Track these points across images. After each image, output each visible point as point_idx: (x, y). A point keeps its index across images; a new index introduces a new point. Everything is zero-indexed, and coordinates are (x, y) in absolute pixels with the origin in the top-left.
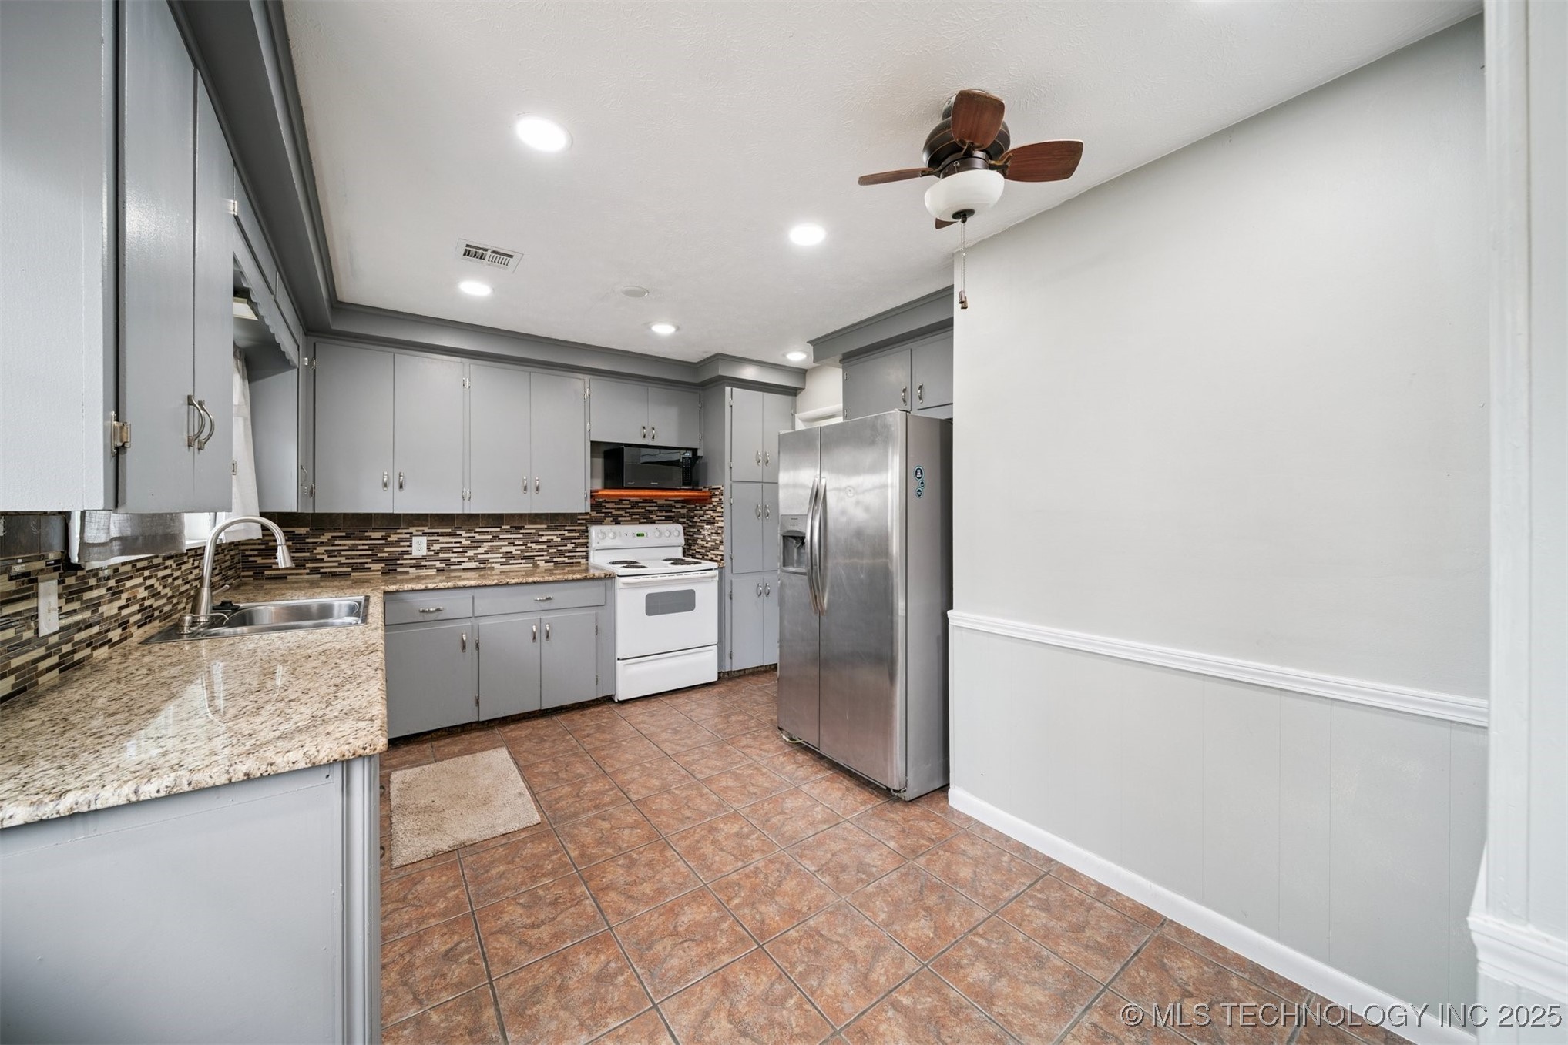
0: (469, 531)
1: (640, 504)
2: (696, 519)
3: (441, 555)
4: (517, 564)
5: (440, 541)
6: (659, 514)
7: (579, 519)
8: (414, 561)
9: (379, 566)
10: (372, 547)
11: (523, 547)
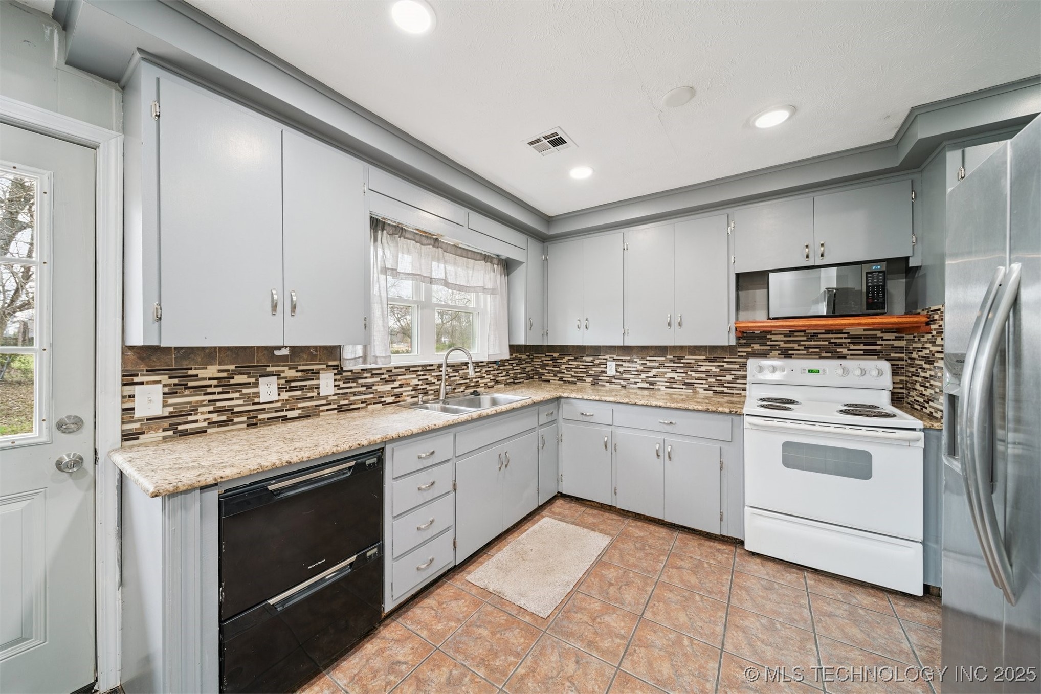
0: (642, 359)
1: (820, 336)
2: (914, 355)
3: (625, 376)
4: (678, 388)
5: (624, 365)
6: (852, 347)
7: (739, 352)
8: (608, 378)
9: (589, 379)
10: (587, 367)
11: (684, 375)
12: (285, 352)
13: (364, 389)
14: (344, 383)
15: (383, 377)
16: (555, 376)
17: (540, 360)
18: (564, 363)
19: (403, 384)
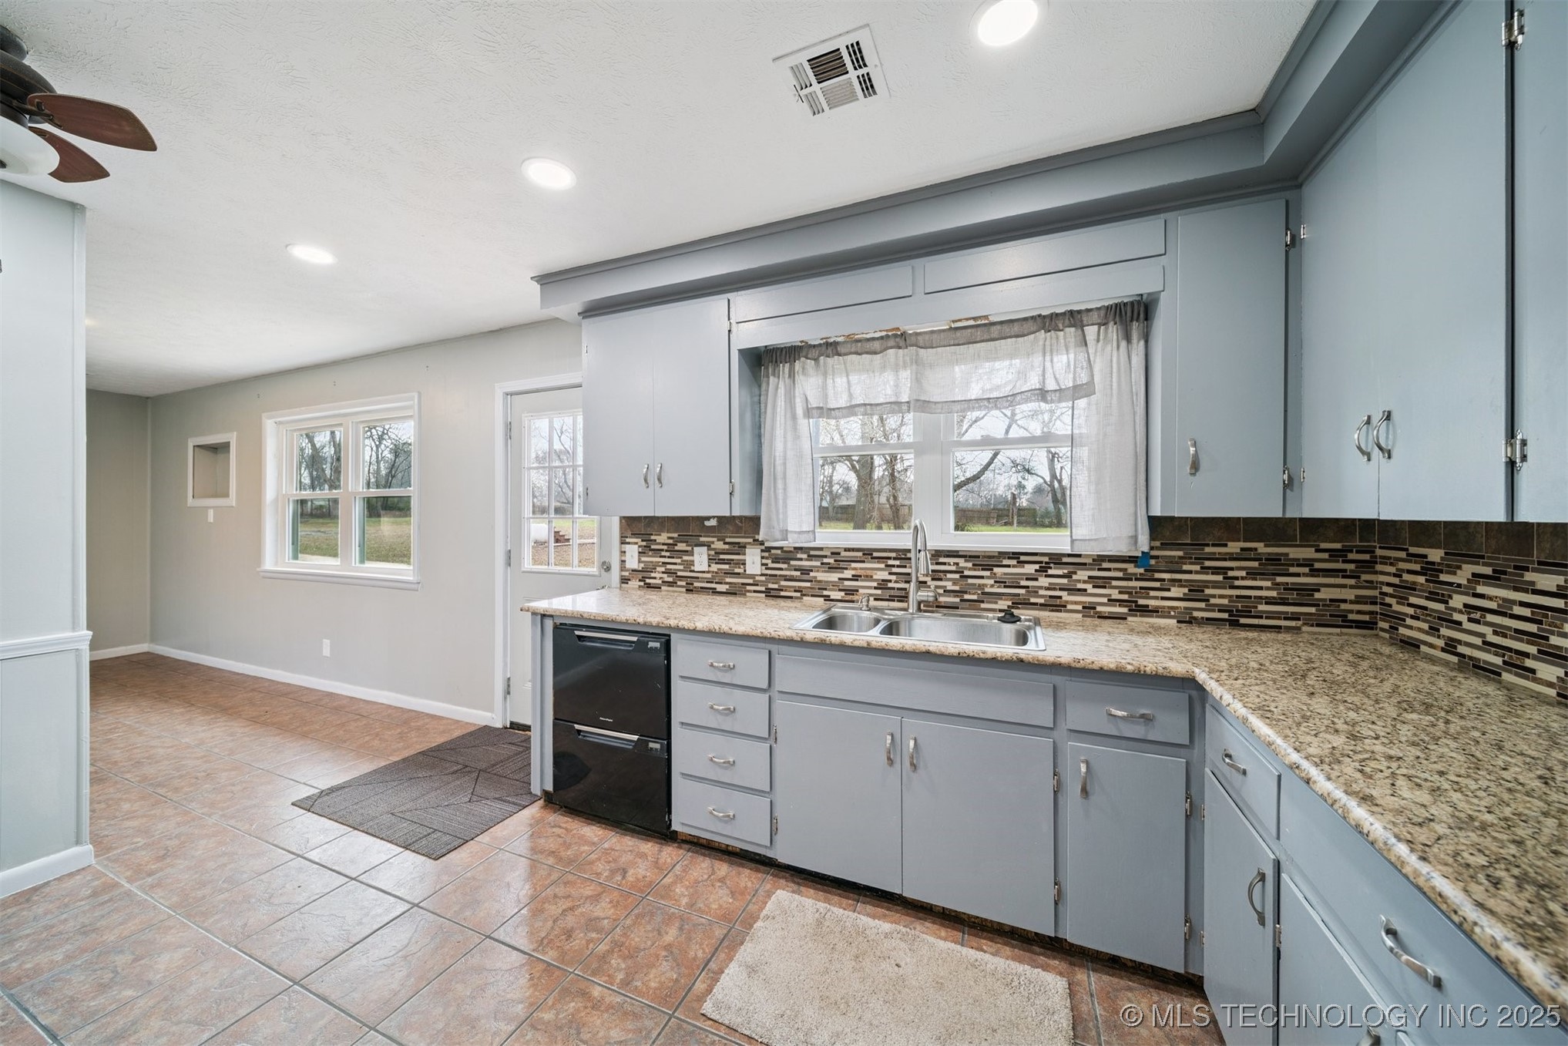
12: (713, 523)
13: (798, 573)
14: (773, 562)
15: (825, 560)
16: (1434, 630)
17: (1392, 570)
18: (1459, 586)
19: (860, 576)
